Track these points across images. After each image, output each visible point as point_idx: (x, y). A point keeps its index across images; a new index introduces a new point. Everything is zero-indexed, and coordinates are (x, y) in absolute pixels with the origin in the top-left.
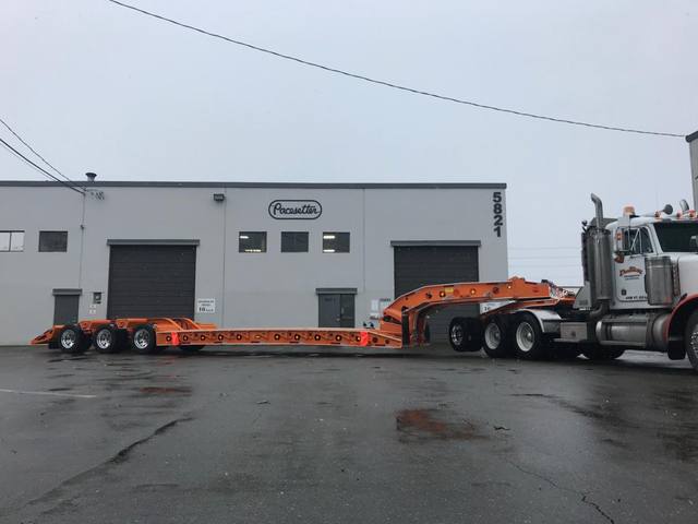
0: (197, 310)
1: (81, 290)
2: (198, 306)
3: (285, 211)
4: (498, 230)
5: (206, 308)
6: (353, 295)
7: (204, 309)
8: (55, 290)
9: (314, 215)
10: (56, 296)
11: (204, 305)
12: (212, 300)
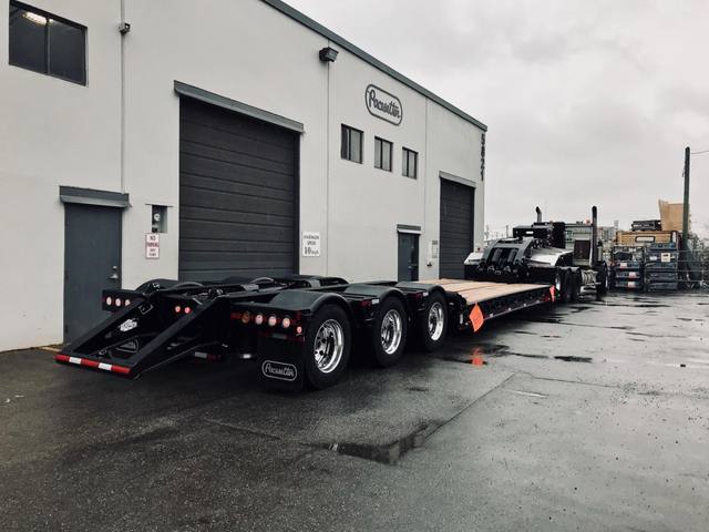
0: (302, 252)
1: (125, 197)
2: (304, 244)
3: (378, 104)
4: (482, 173)
5: (313, 248)
6: (419, 235)
7: (309, 250)
8: (64, 190)
9: (396, 120)
10: (68, 206)
11: (309, 243)
12: (317, 234)
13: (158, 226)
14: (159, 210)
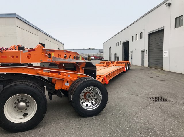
0: (164, 56)
1: (144, 50)
7: (165, 56)
8: (141, 50)
10: (142, 52)
11: (165, 54)
12: (167, 51)
13: (147, 54)
14: (147, 51)
